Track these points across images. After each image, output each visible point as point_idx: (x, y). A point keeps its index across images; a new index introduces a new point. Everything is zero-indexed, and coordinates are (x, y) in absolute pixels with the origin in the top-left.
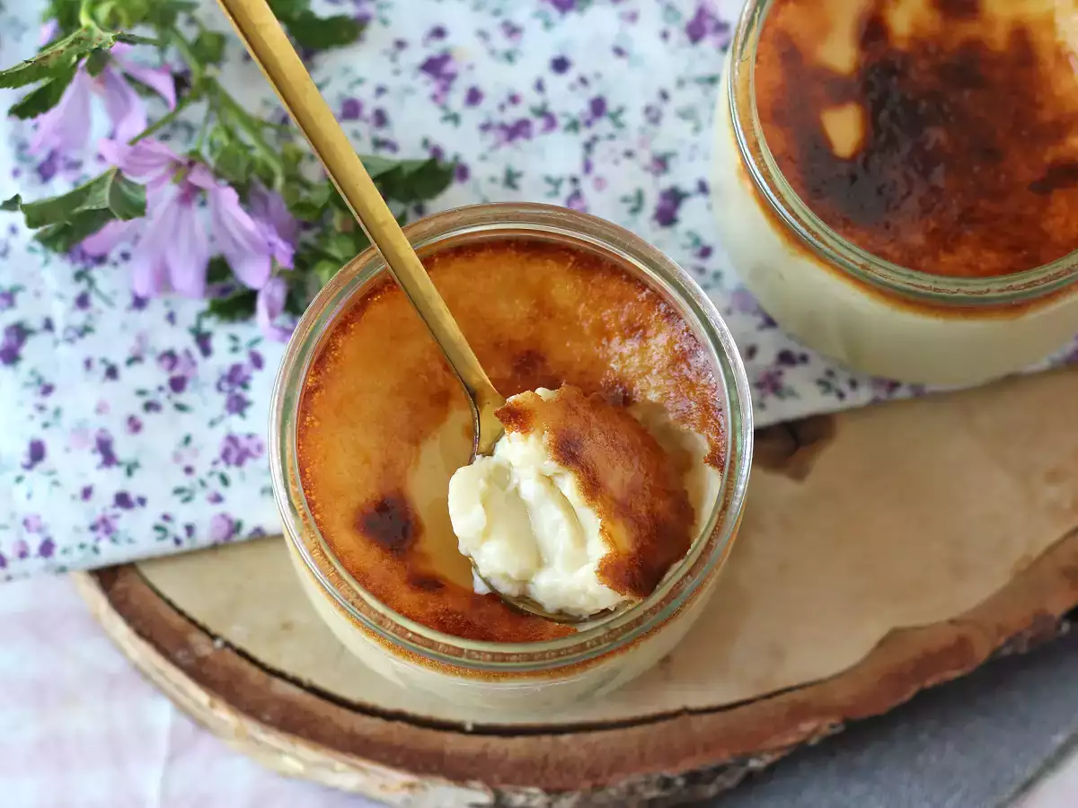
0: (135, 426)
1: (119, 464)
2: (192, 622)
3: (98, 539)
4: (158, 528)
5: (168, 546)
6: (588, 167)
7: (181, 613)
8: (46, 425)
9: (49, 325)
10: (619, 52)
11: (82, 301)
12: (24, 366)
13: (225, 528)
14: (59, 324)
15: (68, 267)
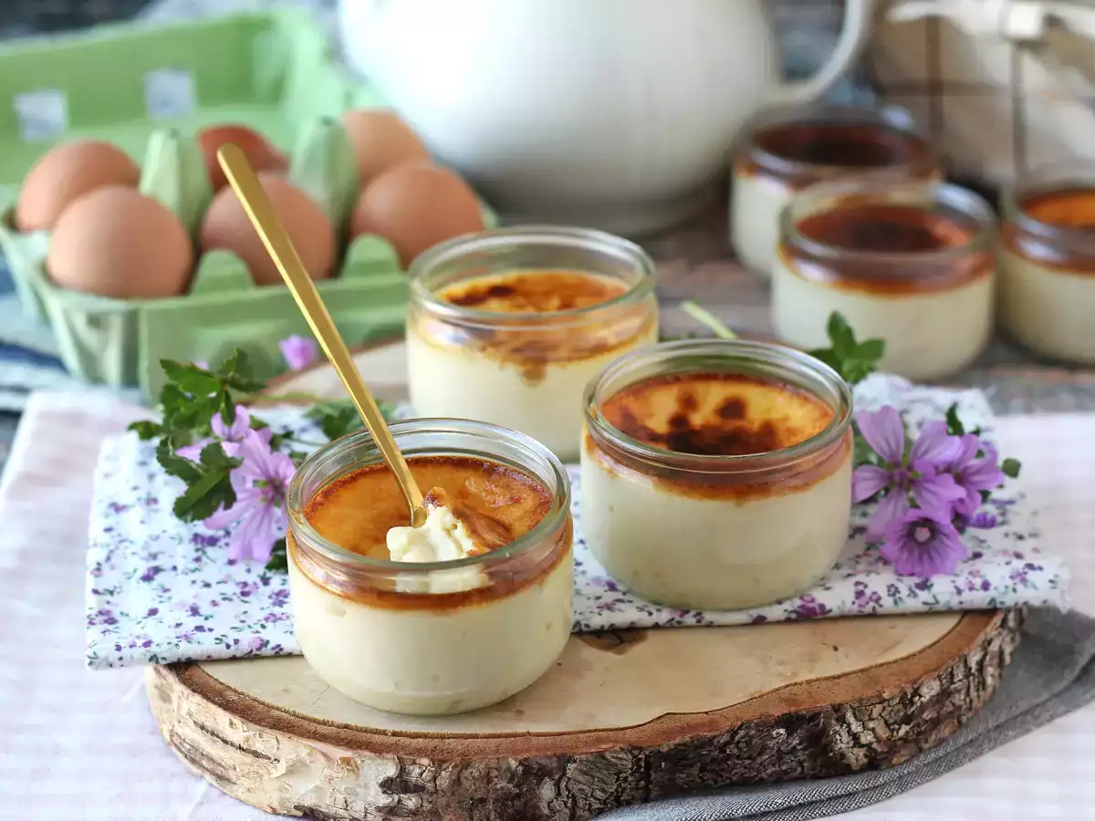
0: (215, 604)
1: (201, 616)
2: (229, 687)
3: (179, 641)
4: (217, 639)
8: (161, 602)
9: (175, 568)
11: (198, 560)
12: (155, 582)
13: (259, 643)
14: (180, 568)
15: (192, 546)
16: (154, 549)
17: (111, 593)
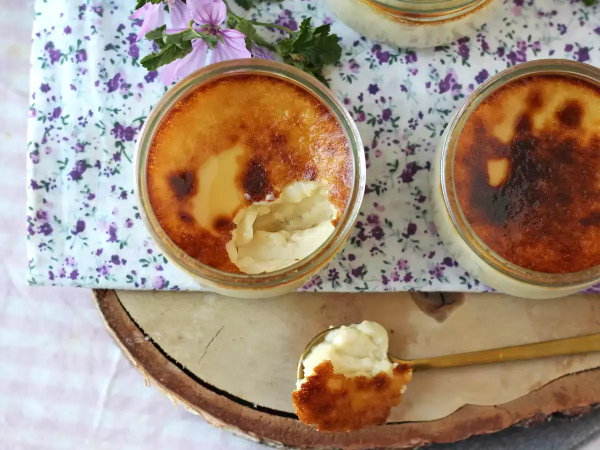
0: (129, 224)
1: (117, 241)
2: (137, 325)
3: (99, 276)
4: (128, 277)
5: (132, 286)
6: (374, 144)
7: (132, 320)
8: (87, 215)
9: (98, 165)
10: (404, 89)
11: (117, 157)
12: (82, 182)
13: (160, 283)
14: (104, 166)
15: (112, 139)
16: (82, 138)
17: (47, 185)
